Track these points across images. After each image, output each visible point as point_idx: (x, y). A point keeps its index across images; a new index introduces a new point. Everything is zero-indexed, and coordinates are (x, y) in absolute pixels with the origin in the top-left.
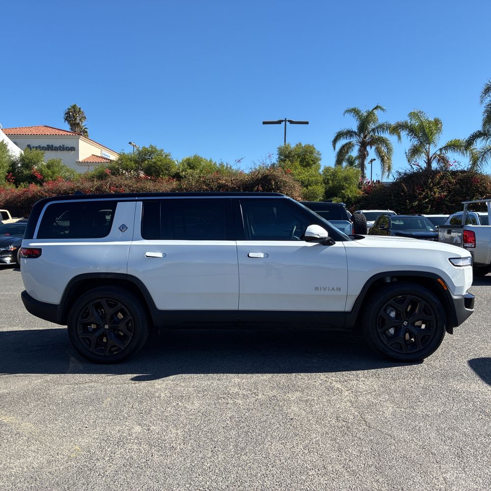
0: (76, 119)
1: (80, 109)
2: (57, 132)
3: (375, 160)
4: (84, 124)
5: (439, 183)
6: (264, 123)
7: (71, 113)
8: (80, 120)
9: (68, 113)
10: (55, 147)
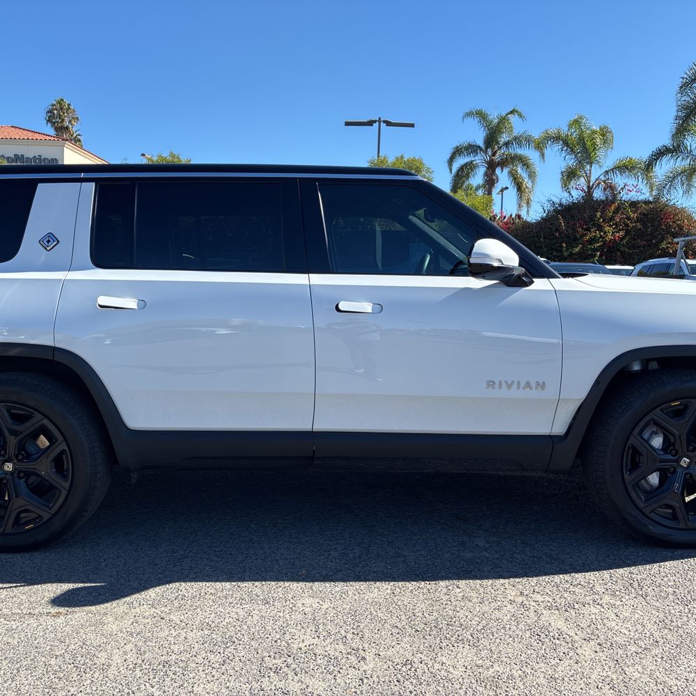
0: (63, 120)
1: (69, 105)
2: (30, 135)
3: (507, 188)
4: (75, 128)
5: (612, 219)
6: (347, 124)
7: (56, 112)
8: (70, 121)
9: (51, 111)
10: (27, 158)
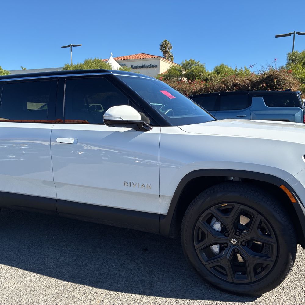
0: (166, 49)
1: (168, 42)
2: (152, 57)
4: (170, 52)
7: (163, 45)
8: (169, 49)
9: (162, 46)
10: (146, 66)
